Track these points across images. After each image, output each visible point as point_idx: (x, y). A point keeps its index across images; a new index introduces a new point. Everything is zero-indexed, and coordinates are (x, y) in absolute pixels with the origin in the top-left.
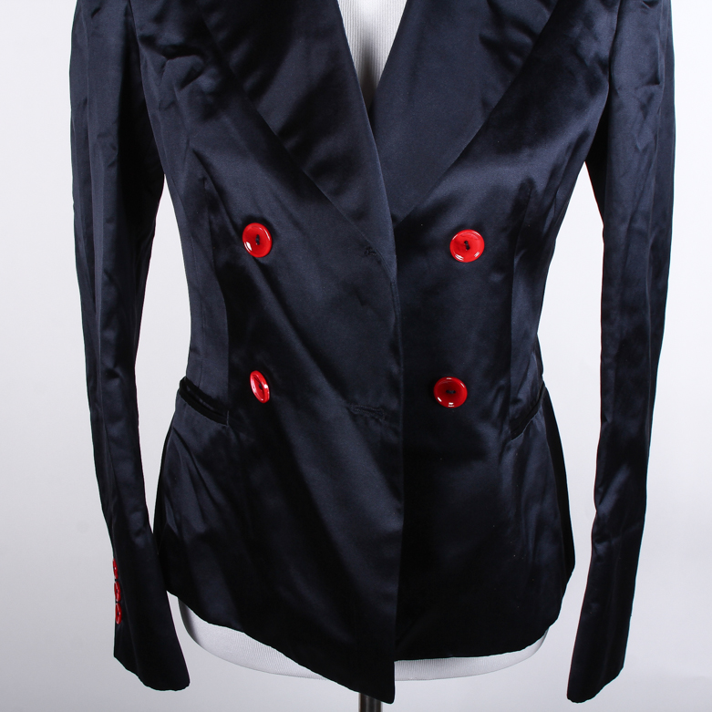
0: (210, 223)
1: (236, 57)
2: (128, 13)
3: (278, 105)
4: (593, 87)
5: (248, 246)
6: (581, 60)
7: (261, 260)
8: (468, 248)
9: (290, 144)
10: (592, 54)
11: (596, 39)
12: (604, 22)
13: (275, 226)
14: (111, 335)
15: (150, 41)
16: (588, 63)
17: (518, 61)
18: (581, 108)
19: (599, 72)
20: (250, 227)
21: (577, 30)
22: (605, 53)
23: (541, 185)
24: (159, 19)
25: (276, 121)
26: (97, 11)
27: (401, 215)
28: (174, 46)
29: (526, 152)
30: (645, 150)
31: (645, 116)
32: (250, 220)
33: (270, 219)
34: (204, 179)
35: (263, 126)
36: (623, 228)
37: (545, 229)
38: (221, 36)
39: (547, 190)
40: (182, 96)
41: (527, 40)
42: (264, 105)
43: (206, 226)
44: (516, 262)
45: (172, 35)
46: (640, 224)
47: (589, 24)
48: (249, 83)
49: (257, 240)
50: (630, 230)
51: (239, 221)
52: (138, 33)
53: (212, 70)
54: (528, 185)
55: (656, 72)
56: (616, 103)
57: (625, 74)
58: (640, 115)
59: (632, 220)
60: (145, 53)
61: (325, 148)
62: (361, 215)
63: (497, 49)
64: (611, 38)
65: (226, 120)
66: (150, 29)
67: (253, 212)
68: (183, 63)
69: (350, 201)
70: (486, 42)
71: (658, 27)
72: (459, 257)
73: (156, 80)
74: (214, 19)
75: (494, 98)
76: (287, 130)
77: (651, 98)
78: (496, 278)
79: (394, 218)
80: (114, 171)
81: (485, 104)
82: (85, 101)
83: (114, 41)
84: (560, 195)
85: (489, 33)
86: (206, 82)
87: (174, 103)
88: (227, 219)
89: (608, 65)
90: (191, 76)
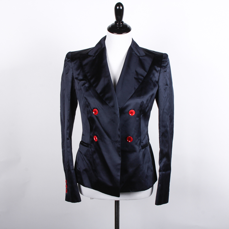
0: (87, 110)
1: (92, 81)
2: (73, 74)
3: (99, 89)
4: (155, 86)
5: (94, 113)
6: (152, 81)
7: (96, 116)
8: (132, 113)
9: (101, 95)
10: (154, 80)
11: (155, 77)
12: (157, 75)
13: (98, 109)
14: (68, 131)
15: (77, 78)
16: (154, 82)
17: (141, 81)
18: (152, 89)
19: (156, 83)
20: (94, 110)
21: (152, 76)
22: (157, 80)
23: (145, 102)
24: (78, 75)
25: (99, 91)
26: (67, 73)
27: (120, 107)
28: (81, 79)
29: (142, 97)
30: (165, 97)
31: (165, 91)
32: (94, 108)
33: (98, 108)
34: (86, 102)
35: (97, 92)
36: (162, 111)
37: (147, 111)
38: (89, 77)
39: (146, 103)
40: (82, 88)
41: (143, 78)
42: (97, 89)
43: (86, 110)
44: (141, 116)
45: (81, 77)
46: (165, 111)
47: (154, 75)
48: (94, 85)
49: (95, 112)
50: (163, 111)
51: (92, 109)
52: (74, 77)
53: (88, 83)
54: (143, 102)
55: (167, 83)
56: (159, 89)
57: (161, 84)
58: (164, 91)
59: (163, 110)
60: (76, 80)
61: (107, 96)
62: (113, 106)
63: (137, 79)
64: (158, 77)
65: (90, 91)
66: (77, 76)
67: (95, 107)
68: (83, 82)
69: (111, 104)
70: (135, 78)
71: (167, 75)
72: (130, 115)
73: (78, 85)
74: (88, 74)
75: (136, 87)
76: (101, 93)
77: (166, 88)
78: (138, 119)
79: (119, 108)
80: (69, 101)
81: (135, 88)
82: (64, 89)
83: (70, 78)
84: (149, 105)
85: (136, 77)
86: (87, 85)
87: (81, 89)
88: (90, 108)
89: (158, 82)
90: (84, 84)
